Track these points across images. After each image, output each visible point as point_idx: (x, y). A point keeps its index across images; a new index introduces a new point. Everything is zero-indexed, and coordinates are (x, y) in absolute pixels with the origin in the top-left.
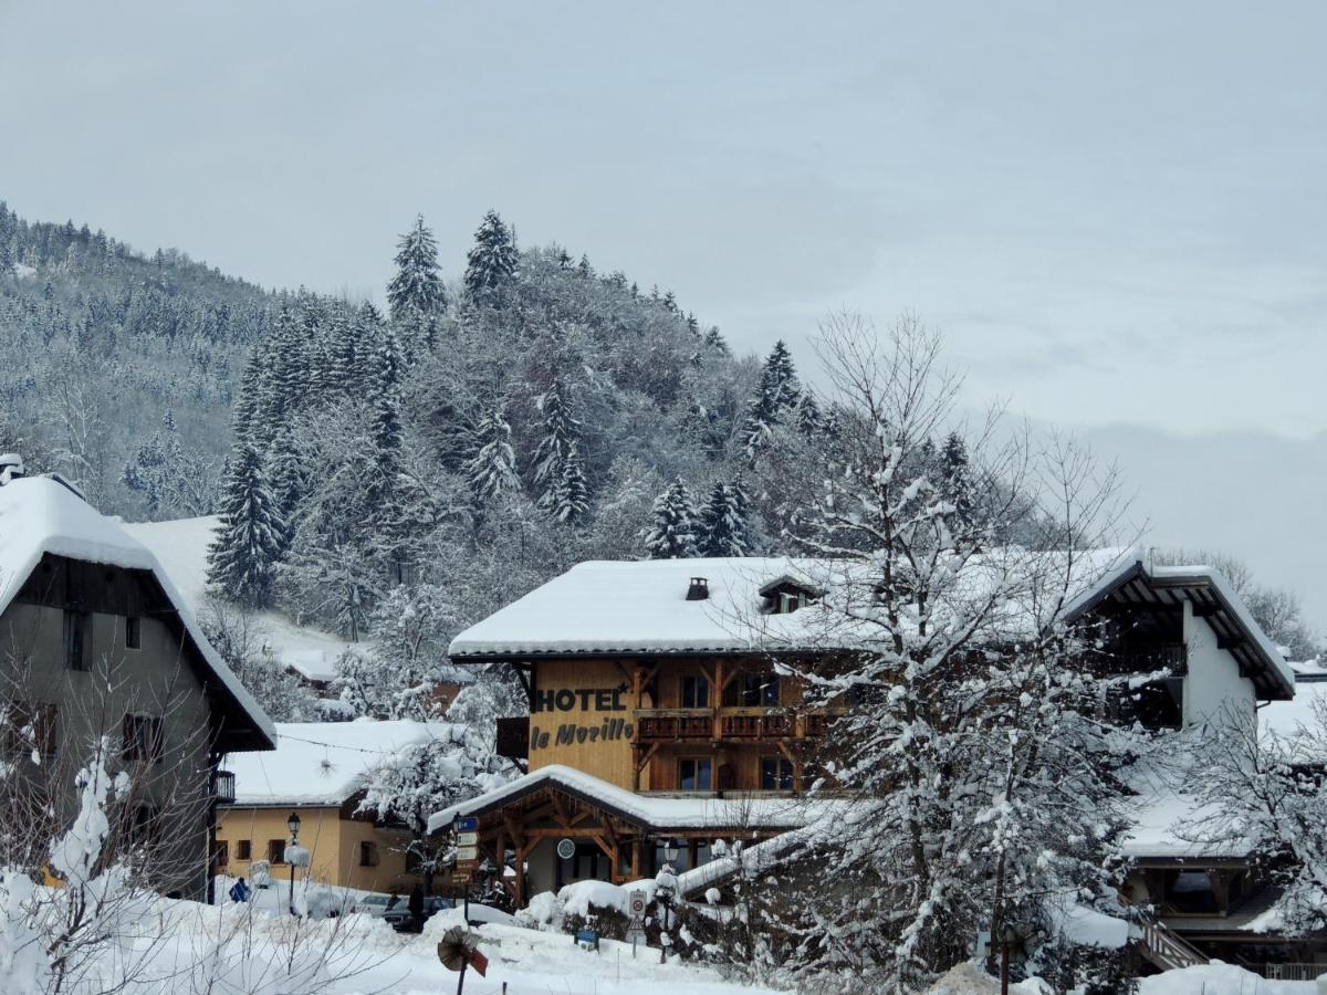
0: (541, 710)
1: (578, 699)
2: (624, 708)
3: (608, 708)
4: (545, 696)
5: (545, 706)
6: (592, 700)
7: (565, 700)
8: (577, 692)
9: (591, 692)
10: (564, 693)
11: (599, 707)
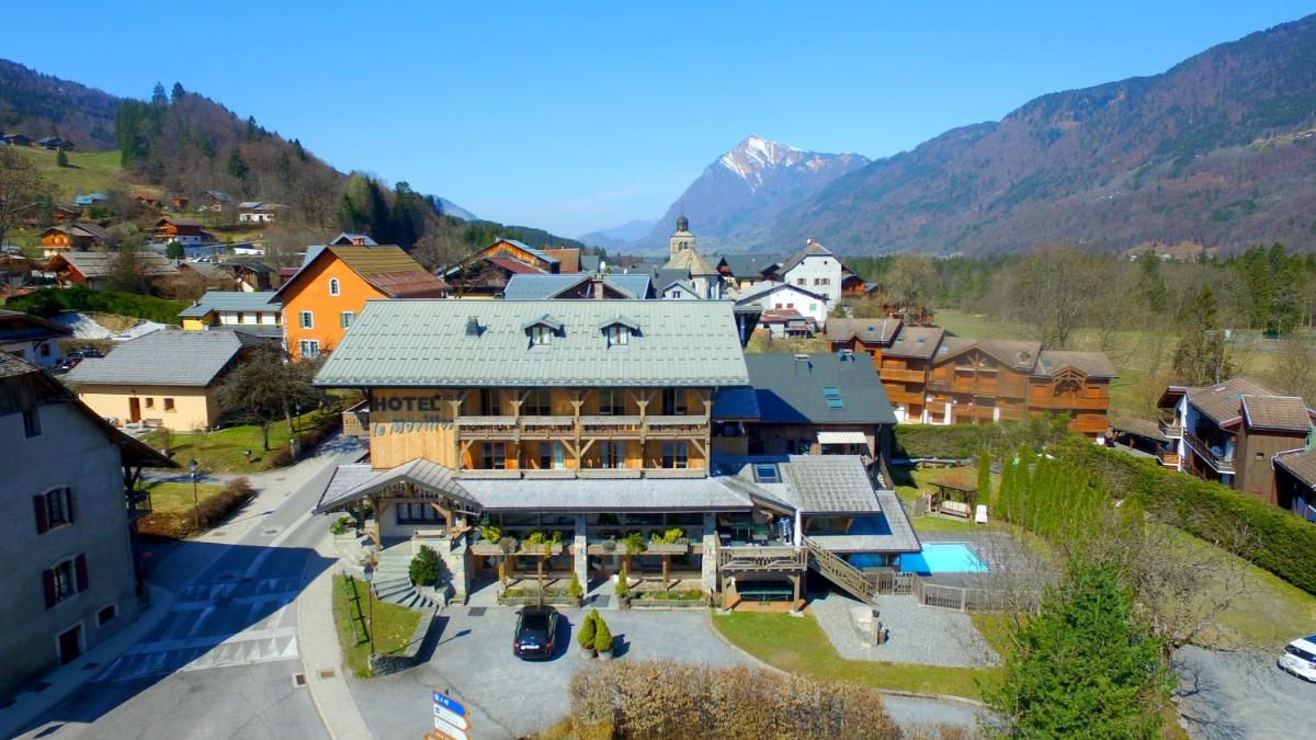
0: (377, 410)
1: (405, 403)
2: (438, 409)
3: (427, 410)
4: (380, 401)
5: (380, 408)
6: (415, 404)
7: (395, 404)
8: (404, 399)
9: (414, 399)
10: (393, 399)
11: (420, 409)
